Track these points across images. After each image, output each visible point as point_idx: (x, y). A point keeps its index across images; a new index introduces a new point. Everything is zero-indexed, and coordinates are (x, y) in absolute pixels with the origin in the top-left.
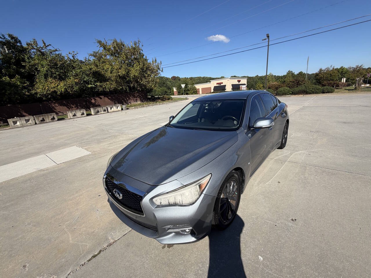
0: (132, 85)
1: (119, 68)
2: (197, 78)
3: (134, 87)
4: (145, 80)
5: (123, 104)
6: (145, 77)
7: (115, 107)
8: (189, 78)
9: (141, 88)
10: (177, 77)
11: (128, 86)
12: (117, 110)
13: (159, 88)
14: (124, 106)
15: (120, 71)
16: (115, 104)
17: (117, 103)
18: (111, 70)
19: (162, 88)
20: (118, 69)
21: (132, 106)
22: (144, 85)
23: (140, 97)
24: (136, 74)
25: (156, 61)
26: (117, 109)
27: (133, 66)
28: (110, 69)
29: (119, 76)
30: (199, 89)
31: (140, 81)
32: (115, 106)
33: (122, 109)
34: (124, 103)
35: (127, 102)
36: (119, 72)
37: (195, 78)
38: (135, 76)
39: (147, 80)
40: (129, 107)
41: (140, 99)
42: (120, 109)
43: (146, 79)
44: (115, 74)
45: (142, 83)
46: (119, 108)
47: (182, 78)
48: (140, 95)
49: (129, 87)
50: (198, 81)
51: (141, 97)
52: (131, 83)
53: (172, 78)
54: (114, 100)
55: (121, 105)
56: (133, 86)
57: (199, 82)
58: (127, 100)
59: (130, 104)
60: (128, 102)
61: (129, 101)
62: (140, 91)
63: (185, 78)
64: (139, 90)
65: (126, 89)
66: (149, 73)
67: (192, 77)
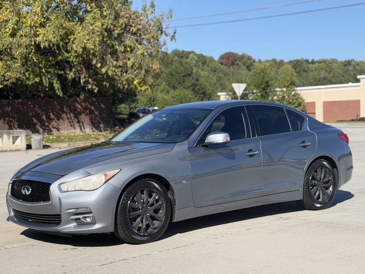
0: (71, 75)
1: (39, 22)
2: (319, 62)
3: (75, 82)
4: (115, 63)
5: (35, 131)
6: (114, 53)
7: (9, 138)
8: (290, 62)
9: (99, 84)
10: (243, 56)
11: (59, 77)
12: (13, 147)
13: (168, 92)
14: (36, 138)
15: (41, 31)
16: (10, 128)
17: (16, 126)
18: (14, 28)
19: (177, 92)
20: (36, 27)
21: (62, 141)
22: (108, 76)
23: (92, 112)
24: (90, 46)
25: (153, 6)
26: (14, 143)
27: (82, 20)
28: (10, 25)
29: (37, 46)
30: (313, 104)
31: (99, 65)
32: (9, 134)
33: (29, 147)
34: (38, 127)
35: (47, 124)
36: (38, 36)
37: (313, 62)
38: (84, 48)
39: (120, 63)
40: (53, 141)
41: (91, 119)
42: (24, 146)
43: (117, 61)
44: (25, 41)
45: (104, 70)
46: (18, 142)
47: (260, 61)
48: (93, 108)
49: (62, 79)
50: (323, 74)
51: (97, 113)
52: (71, 70)
53: (222, 57)
54: (9, 117)
55: (29, 132)
56: (74, 80)
57: (325, 78)
58: (50, 120)
59: (54, 131)
60: (50, 126)
61: (54, 124)
62: (96, 95)
63: (274, 60)
64: (91, 92)
65: (51, 84)
66: (128, 42)
67: (298, 61)
